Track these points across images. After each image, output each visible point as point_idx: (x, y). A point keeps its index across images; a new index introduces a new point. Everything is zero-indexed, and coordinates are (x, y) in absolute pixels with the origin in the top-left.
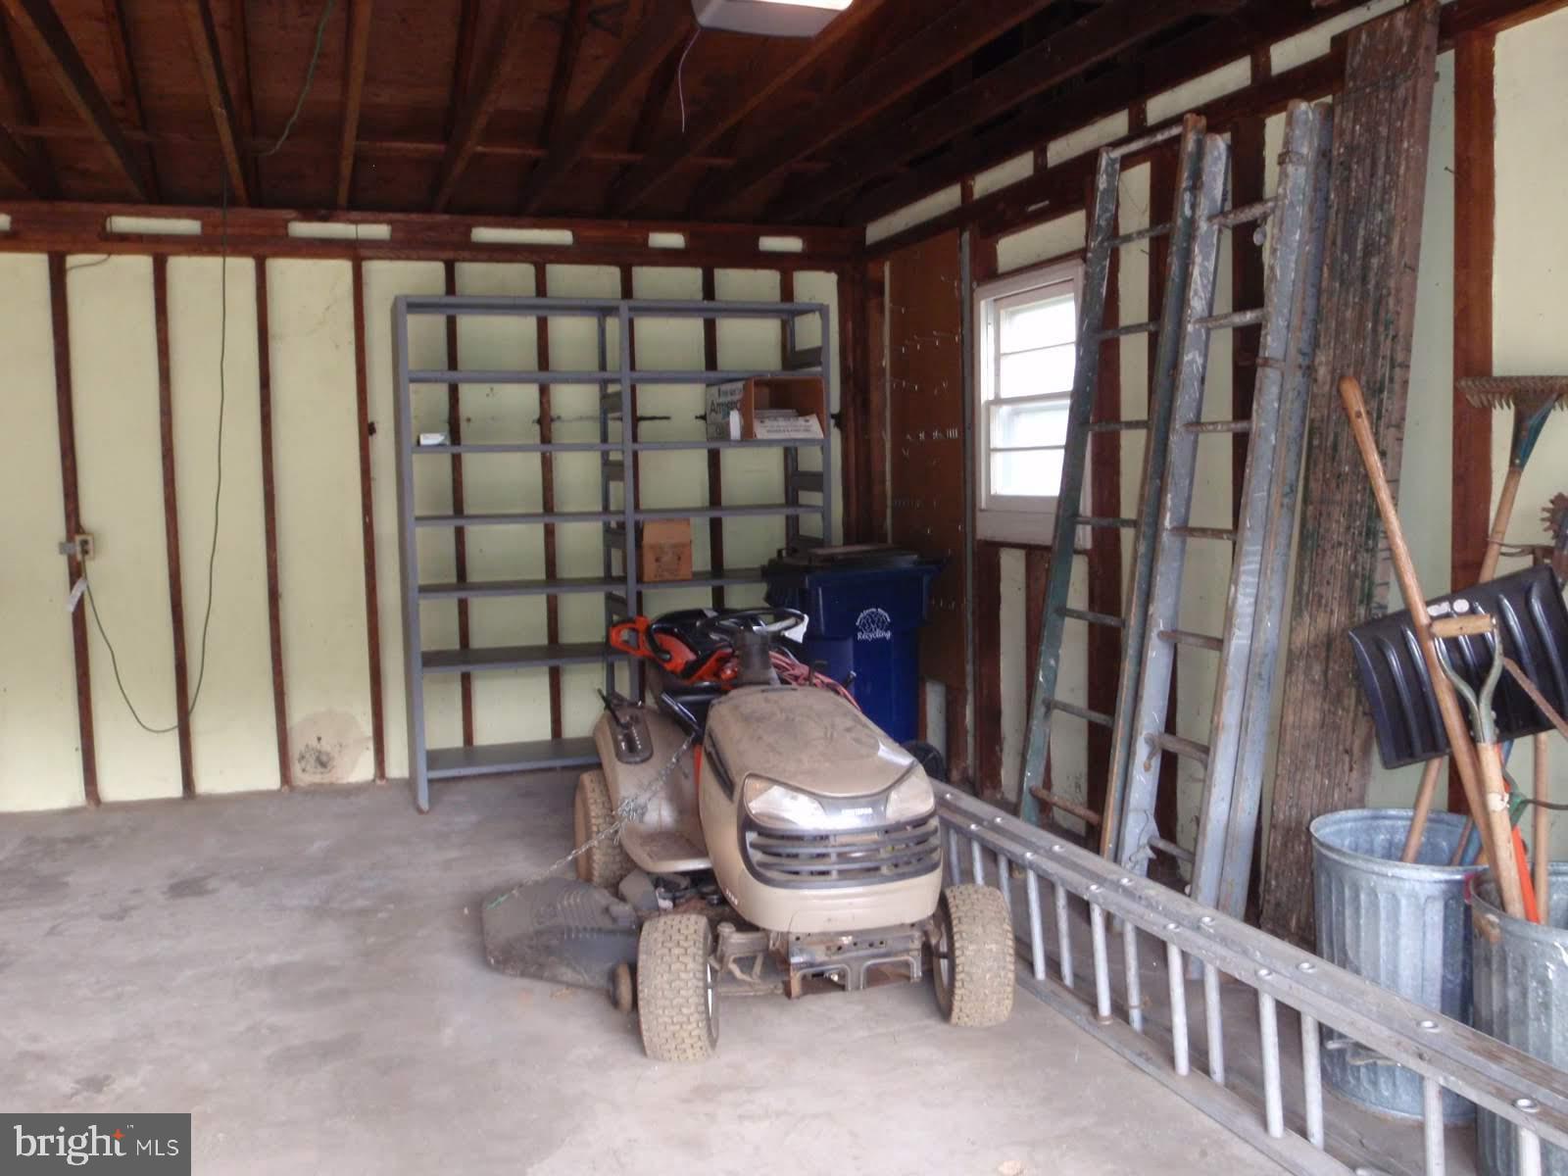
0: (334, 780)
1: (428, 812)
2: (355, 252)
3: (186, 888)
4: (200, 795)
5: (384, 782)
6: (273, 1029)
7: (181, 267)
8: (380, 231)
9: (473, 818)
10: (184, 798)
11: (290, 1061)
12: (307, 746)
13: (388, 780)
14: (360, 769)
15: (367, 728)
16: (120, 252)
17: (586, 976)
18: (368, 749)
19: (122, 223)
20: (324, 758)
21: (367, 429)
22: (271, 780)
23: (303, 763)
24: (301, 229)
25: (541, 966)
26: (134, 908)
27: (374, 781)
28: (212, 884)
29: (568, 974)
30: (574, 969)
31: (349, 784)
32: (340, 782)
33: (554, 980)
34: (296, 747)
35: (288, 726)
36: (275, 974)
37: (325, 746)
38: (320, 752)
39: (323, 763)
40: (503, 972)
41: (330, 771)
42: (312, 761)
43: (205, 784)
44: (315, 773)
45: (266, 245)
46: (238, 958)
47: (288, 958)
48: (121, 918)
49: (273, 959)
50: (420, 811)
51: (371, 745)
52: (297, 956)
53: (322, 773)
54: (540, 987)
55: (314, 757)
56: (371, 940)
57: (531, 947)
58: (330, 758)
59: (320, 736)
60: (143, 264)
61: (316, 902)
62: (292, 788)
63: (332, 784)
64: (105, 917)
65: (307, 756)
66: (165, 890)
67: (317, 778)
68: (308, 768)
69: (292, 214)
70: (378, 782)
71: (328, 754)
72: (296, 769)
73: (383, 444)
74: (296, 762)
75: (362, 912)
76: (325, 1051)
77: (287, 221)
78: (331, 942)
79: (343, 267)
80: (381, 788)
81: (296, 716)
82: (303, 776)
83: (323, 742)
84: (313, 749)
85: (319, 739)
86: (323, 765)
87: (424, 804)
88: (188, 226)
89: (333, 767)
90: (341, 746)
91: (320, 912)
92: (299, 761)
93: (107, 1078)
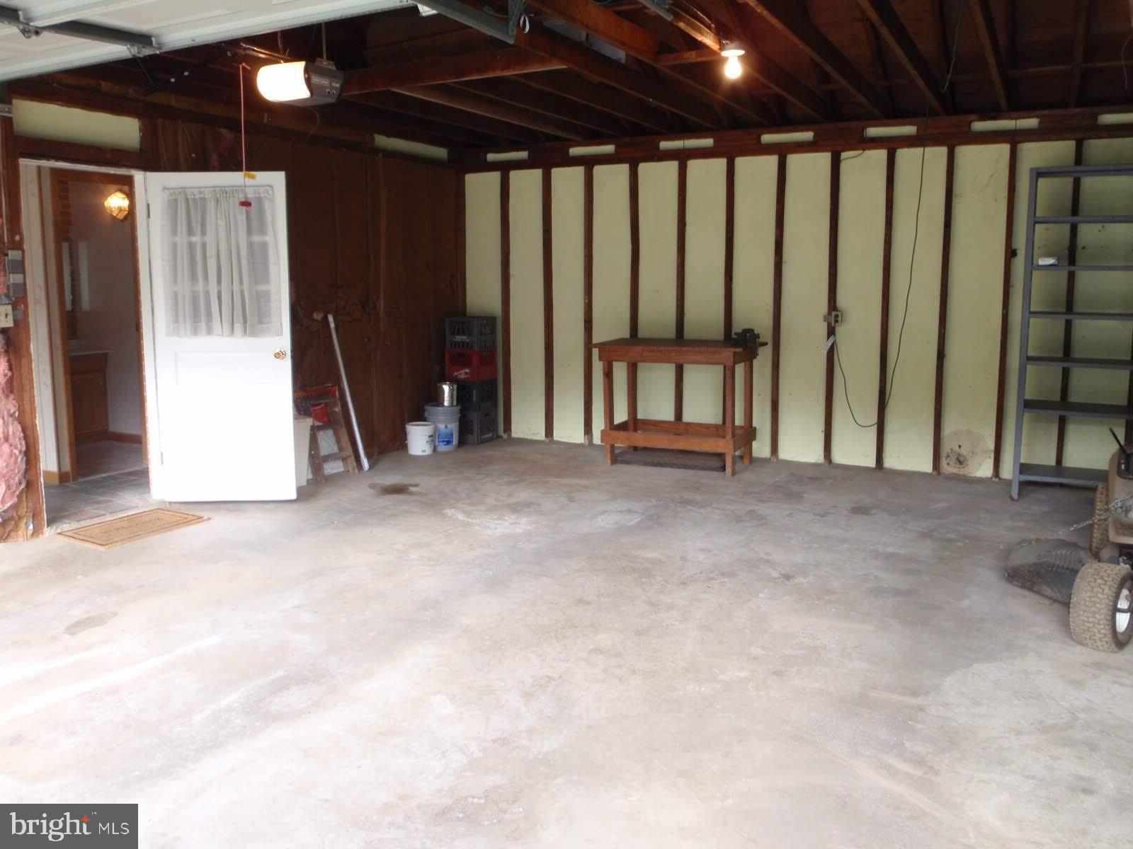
0: (966, 473)
1: (1017, 500)
2: (1014, 138)
3: (859, 510)
4: (885, 468)
5: (997, 480)
6: (876, 577)
7: (904, 155)
8: (1031, 123)
9: (1045, 509)
10: (876, 468)
11: (877, 591)
12: (952, 449)
13: (1000, 479)
14: (984, 469)
15: (992, 446)
16: (870, 149)
17: (1059, 596)
18: (990, 457)
19: (873, 131)
20: (962, 459)
21: (1011, 253)
22: (927, 467)
23: (948, 460)
24: (979, 126)
25: (1034, 583)
26: (830, 513)
27: (991, 478)
28: (874, 511)
29: (1048, 592)
30: (1052, 589)
31: (975, 477)
32: (970, 475)
33: (1039, 593)
34: (946, 448)
35: (942, 436)
36: (887, 557)
37: (963, 451)
38: (959, 455)
39: (960, 461)
40: (1011, 583)
41: (964, 467)
42: (954, 459)
43: (889, 463)
44: (955, 467)
45: (953, 139)
46: (872, 545)
47: (898, 551)
48: (822, 516)
49: (890, 550)
50: (1012, 499)
51: (992, 456)
52: (903, 551)
53: (959, 468)
54: (1030, 595)
55: (955, 457)
56: (947, 553)
57: (1029, 571)
58: (966, 459)
59: (960, 444)
60: (881, 155)
61: (926, 531)
62: (939, 473)
63: (964, 476)
64: (814, 514)
65: (951, 456)
66: (849, 508)
67: (955, 471)
68: (951, 463)
69: (973, 117)
70: (994, 479)
71: (964, 457)
72: (944, 462)
73: (1019, 263)
74: (944, 459)
75: (949, 541)
76: (897, 592)
77: (970, 122)
78: (925, 550)
79: (1004, 149)
80: (994, 482)
81: (948, 429)
82: (948, 468)
83: (962, 448)
84: (956, 452)
85: (960, 446)
86: (961, 463)
87: (1015, 496)
88: (909, 130)
89: (967, 465)
90: (973, 453)
91: (925, 535)
92: (946, 459)
93: (794, 576)
